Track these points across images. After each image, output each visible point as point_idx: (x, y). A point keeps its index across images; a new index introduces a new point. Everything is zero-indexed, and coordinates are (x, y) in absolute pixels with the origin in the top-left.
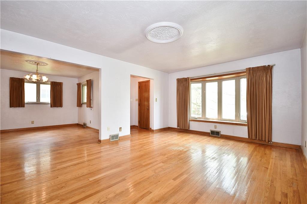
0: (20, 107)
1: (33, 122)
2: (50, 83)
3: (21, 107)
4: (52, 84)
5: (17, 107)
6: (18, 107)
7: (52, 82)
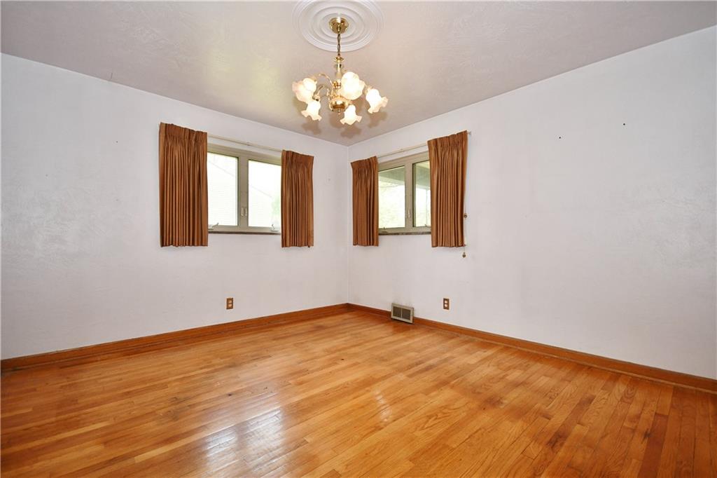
0: (193, 245)
1: (230, 303)
2: (279, 156)
3: (198, 245)
4: (287, 158)
5: (184, 244)
6: (189, 245)
7: (288, 152)
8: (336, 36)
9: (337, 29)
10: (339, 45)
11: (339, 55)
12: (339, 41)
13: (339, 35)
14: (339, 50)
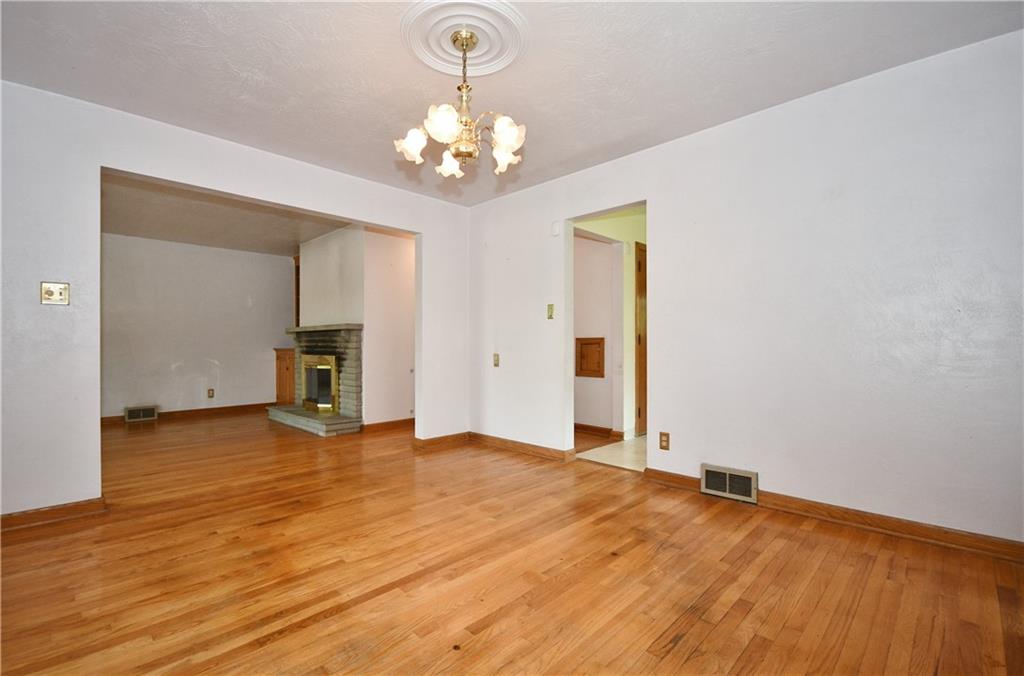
8: (461, 54)
9: (463, 45)
10: (465, 67)
11: (465, 81)
12: (465, 61)
13: (465, 54)
14: (465, 74)
